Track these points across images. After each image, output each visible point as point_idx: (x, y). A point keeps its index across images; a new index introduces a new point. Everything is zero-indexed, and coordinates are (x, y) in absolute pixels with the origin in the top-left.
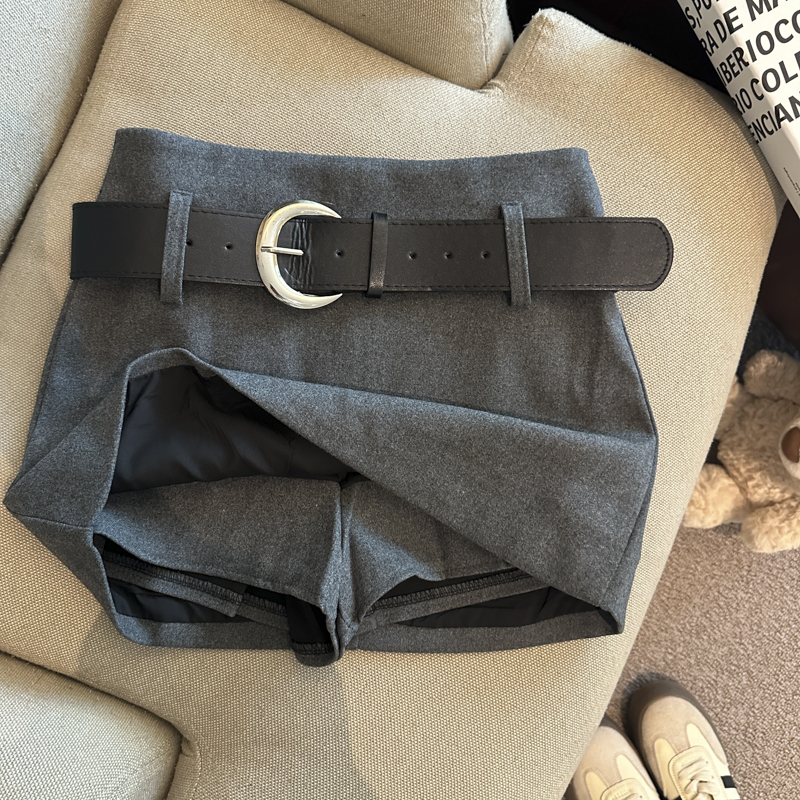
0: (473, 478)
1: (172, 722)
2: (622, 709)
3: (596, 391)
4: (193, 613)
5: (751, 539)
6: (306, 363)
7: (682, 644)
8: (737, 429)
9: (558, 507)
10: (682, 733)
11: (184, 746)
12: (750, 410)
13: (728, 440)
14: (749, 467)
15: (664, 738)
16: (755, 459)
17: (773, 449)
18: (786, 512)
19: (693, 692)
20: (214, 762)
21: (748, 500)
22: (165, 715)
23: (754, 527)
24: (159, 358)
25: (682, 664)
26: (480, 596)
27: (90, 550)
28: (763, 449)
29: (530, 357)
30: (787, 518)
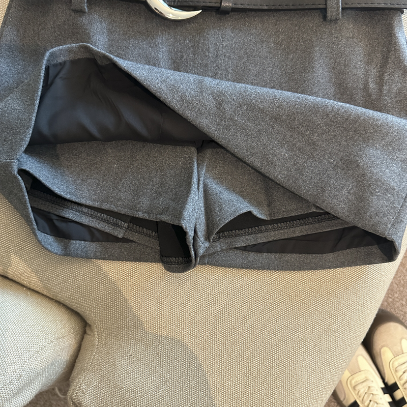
0: (295, 145)
1: (79, 311)
3: (385, 87)
4: (94, 235)
6: (174, 62)
7: (398, 292)
9: (358, 166)
10: (399, 344)
11: (87, 329)
15: (387, 347)
20: (106, 339)
22: (74, 306)
24: (70, 51)
25: (398, 304)
26: (294, 232)
27: (16, 177)
29: (338, 60)
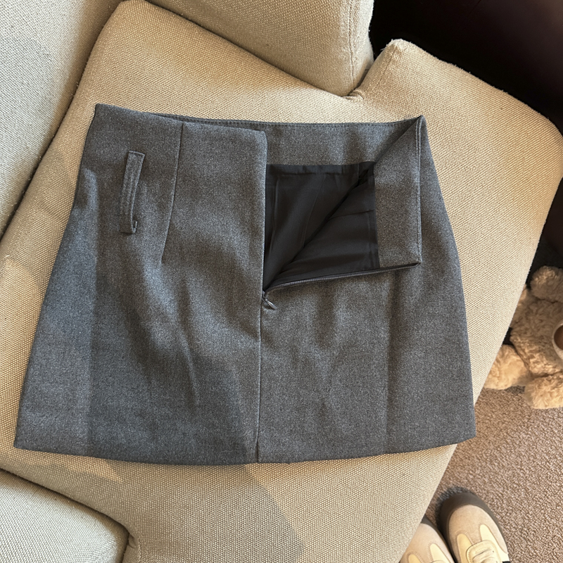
2: (436, 511)
5: (530, 399)
7: (480, 468)
8: (524, 321)
10: (477, 530)
12: (534, 308)
13: (518, 329)
14: (531, 349)
15: (464, 534)
16: (536, 343)
17: (548, 338)
18: (556, 381)
19: (486, 501)
21: (530, 371)
23: (533, 391)
25: (479, 481)
28: (542, 337)
30: (557, 386)
